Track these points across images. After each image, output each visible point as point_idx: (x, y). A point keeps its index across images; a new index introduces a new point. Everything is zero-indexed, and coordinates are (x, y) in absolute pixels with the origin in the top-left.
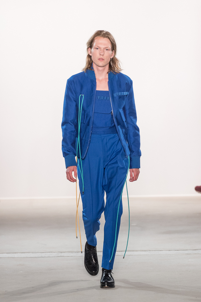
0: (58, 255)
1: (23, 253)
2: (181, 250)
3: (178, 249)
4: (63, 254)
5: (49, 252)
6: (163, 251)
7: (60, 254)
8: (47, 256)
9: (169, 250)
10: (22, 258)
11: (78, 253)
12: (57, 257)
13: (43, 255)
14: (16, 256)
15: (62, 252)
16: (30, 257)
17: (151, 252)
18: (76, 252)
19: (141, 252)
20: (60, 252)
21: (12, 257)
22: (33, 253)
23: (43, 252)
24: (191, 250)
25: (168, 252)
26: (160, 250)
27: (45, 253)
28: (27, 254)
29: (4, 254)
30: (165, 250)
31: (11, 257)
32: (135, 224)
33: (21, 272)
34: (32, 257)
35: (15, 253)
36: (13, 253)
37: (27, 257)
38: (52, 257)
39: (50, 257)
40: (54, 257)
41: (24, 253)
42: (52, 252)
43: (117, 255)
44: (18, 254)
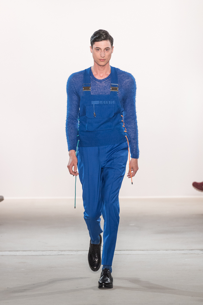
0: (58, 254)
1: (24, 251)
2: (178, 250)
3: (175, 249)
4: (63, 253)
5: (50, 251)
6: (161, 251)
7: (60, 253)
8: (48, 254)
9: (166, 249)
10: (24, 255)
11: (78, 252)
12: (57, 255)
13: (44, 253)
14: (18, 254)
15: (62, 251)
16: (31, 255)
17: (149, 251)
18: (76, 251)
19: (139, 251)
20: (61, 251)
21: (14, 255)
22: (34, 251)
23: (44, 250)
24: (187, 250)
25: (165, 251)
26: (158, 249)
27: (46, 252)
28: (29, 252)
29: (6, 252)
30: (162, 250)
31: (12, 255)
32: (133, 225)
33: (23, 269)
34: (33, 256)
35: (17, 251)
36: (15, 251)
37: (29, 255)
38: (53, 255)
39: (51, 255)
40: (55, 255)
41: (26, 251)
42: (52, 251)
43: (116, 254)
44: (20, 252)
